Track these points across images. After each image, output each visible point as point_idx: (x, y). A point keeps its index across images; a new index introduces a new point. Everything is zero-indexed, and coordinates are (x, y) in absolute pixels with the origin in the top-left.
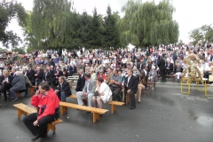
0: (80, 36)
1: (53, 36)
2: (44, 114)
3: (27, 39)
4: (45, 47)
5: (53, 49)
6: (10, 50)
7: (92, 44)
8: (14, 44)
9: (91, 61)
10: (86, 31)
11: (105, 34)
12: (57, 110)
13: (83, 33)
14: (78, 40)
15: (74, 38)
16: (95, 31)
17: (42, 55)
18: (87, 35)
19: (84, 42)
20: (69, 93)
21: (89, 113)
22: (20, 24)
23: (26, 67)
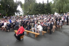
0: (38, 10)
1: (30, 11)
3: (23, 12)
5: (30, 15)
7: (42, 13)
10: (40, 9)
11: (46, 9)
13: (39, 9)
14: (37, 12)
17: (26, 17)
18: (40, 10)
19: (39, 12)
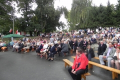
0: (98, 20)
1: (82, 21)
2: (80, 68)
3: (68, 25)
4: (78, 28)
5: (82, 29)
6: (61, 31)
7: (107, 24)
8: (63, 27)
9: (106, 35)
10: (103, 16)
11: (116, 17)
12: (87, 66)
13: (100, 18)
14: (97, 22)
15: (94, 21)
16: (108, 15)
17: (76, 33)
18: (103, 19)
19: (101, 23)
20: (93, 56)
21: (108, 71)
22: (65, 17)
23: (68, 39)
